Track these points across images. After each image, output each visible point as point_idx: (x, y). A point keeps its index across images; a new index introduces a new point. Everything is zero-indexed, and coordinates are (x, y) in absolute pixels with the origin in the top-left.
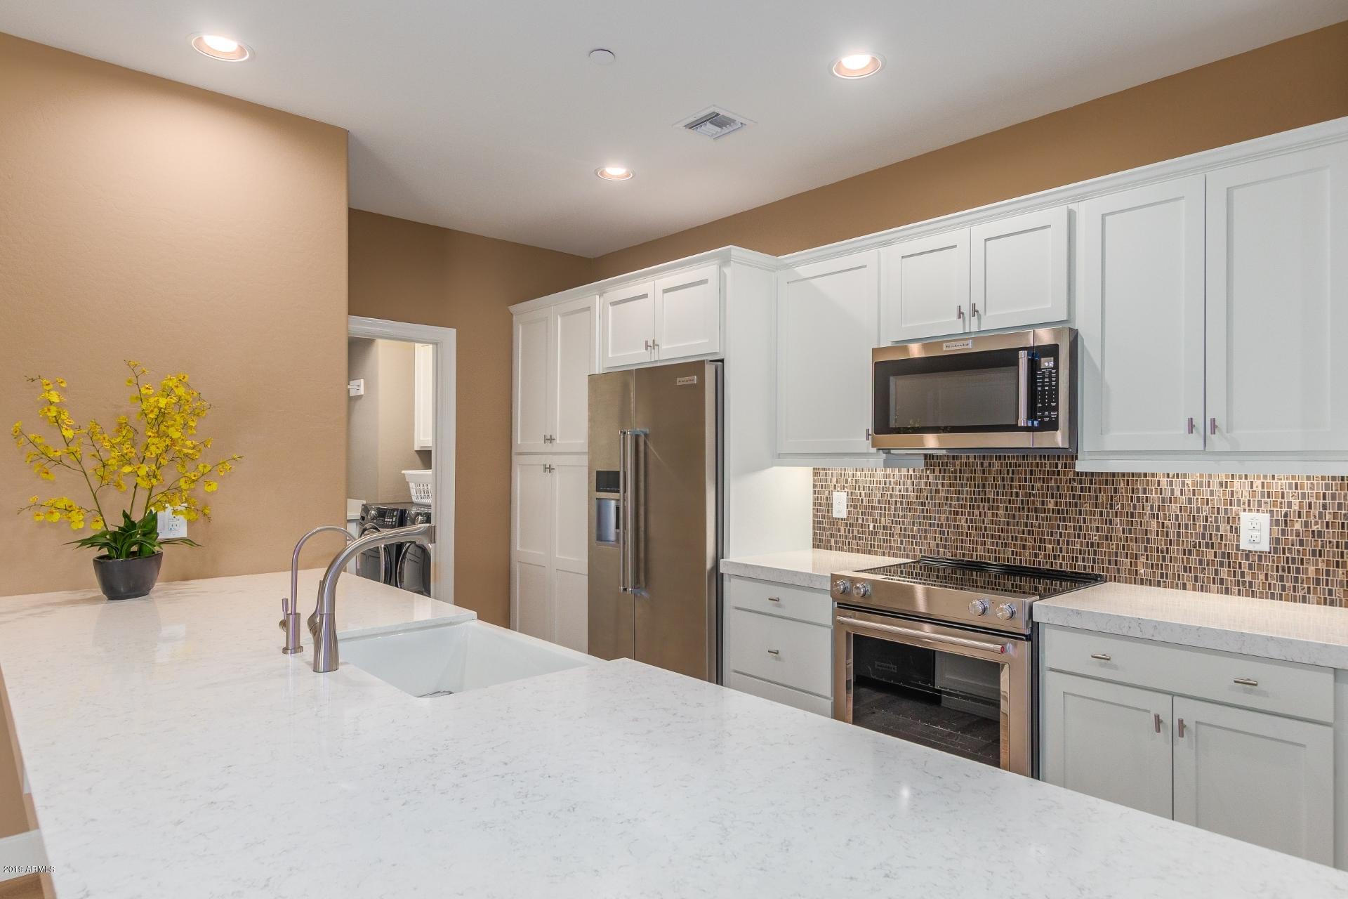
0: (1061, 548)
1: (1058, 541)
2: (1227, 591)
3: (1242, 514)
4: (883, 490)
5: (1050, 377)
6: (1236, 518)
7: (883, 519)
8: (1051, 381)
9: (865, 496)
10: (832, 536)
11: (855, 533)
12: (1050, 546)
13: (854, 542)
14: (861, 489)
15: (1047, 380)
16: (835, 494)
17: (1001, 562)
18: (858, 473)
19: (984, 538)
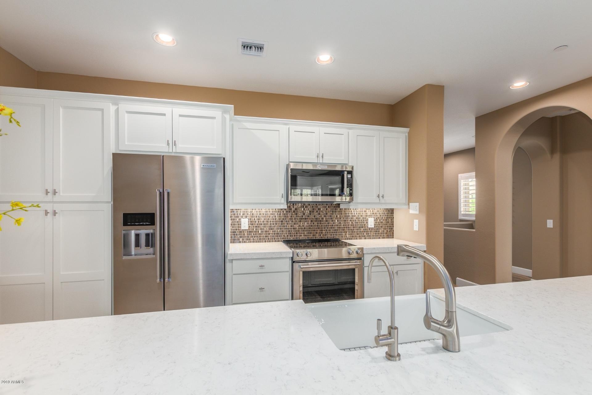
0: (327, 232)
1: (327, 230)
2: (366, 238)
3: (369, 219)
4: (265, 217)
5: (350, 180)
6: (368, 220)
7: (265, 228)
8: (350, 182)
9: (257, 220)
10: (240, 237)
11: (252, 235)
12: (324, 232)
13: (252, 238)
14: (255, 217)
15: (349, 181)
16: (242, 220)
17: (310, 239)
18: (254, 211)
19: (304, 231)
